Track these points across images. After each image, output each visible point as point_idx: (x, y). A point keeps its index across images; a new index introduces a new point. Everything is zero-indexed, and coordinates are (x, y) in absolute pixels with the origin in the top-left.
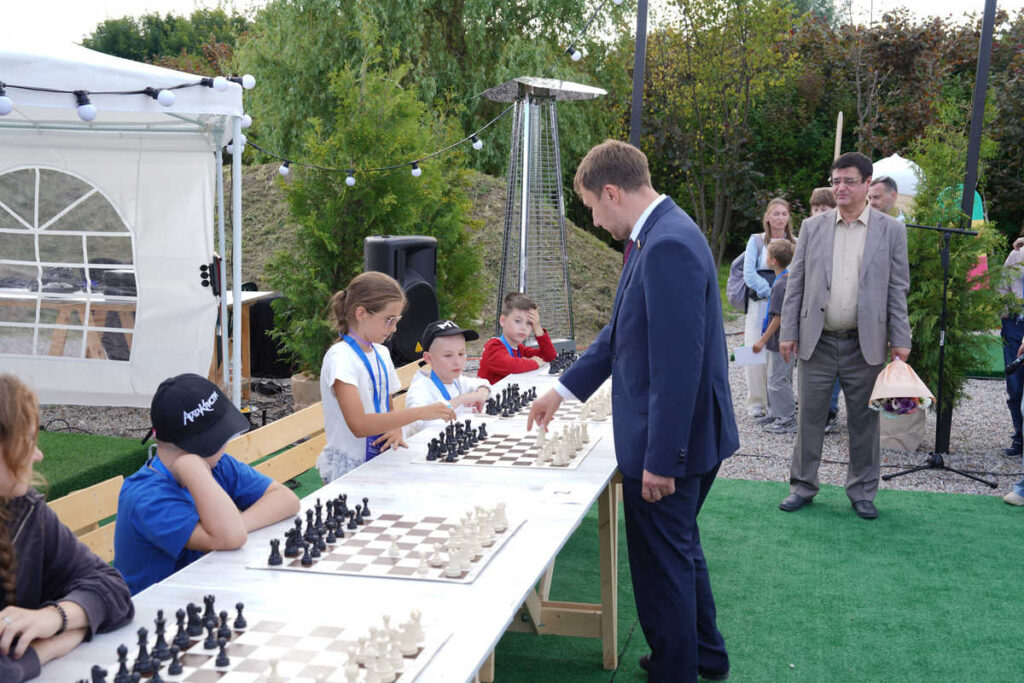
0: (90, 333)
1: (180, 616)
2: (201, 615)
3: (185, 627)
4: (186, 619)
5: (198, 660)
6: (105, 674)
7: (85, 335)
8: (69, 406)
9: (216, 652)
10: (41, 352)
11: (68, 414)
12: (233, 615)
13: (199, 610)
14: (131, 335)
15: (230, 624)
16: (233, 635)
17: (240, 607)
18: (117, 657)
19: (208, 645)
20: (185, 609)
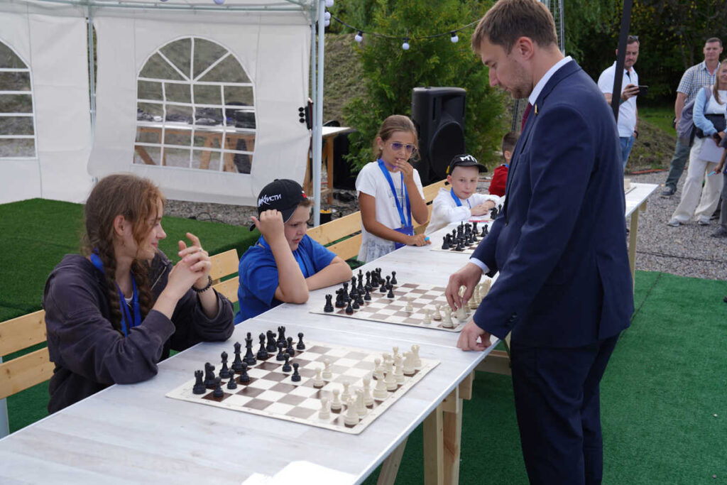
0: (226, 155)
1: (262, 338)
2: (276, 339)
3: (266, 345)
4: (266, 341)
5: (272, 366)
6: (213, 368)
7: (222, 155)
8: (212, 204)
9: (283, 363)
10: (195, 166)
11: (211, 209)
12: (296, 340)
13: (275, 335)
14: (252, 156)
15: (295, 347)
16: (296, 353)
17: (301, 336)
18: (221, 359)
19: (279, 358)
20: (265, 334)
